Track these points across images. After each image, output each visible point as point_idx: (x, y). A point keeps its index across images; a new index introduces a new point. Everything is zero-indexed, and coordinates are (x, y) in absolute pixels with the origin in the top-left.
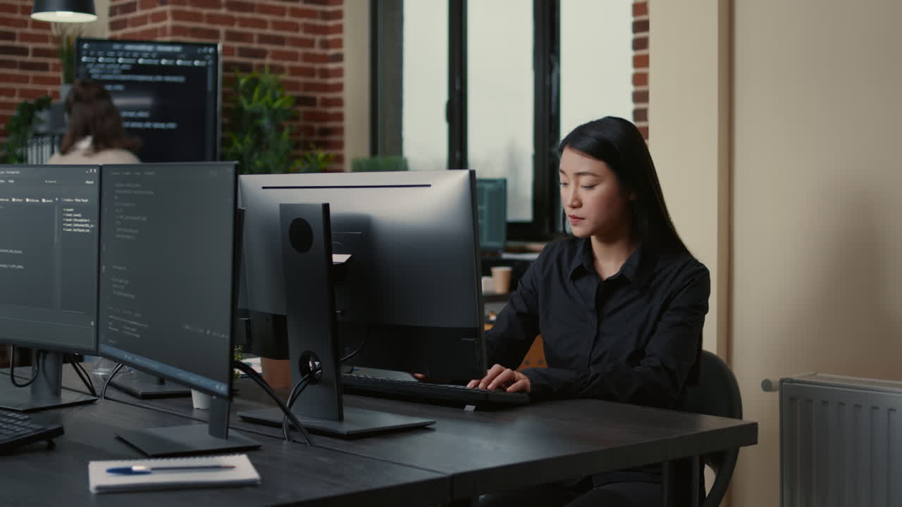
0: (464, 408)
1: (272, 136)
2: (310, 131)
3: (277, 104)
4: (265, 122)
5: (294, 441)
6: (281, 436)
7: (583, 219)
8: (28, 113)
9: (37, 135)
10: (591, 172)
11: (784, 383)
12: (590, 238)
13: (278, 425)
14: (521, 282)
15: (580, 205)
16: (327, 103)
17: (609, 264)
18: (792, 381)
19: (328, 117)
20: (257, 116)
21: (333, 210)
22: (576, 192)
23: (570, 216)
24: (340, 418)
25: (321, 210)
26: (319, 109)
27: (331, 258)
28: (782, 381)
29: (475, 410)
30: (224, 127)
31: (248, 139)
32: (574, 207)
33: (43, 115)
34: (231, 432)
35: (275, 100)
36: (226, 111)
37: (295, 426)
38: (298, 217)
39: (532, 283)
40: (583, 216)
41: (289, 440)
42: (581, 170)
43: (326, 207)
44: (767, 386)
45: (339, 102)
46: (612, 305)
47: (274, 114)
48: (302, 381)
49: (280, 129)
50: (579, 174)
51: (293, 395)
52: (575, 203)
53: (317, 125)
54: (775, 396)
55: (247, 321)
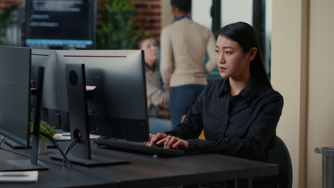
0: (153, 156)
1: (122, 24)
2: (144, 21)
3: (125, 8)
4: (119, 17)
5: (66, 167)
6: (62, 165)
7: (226, 69)
8: (8, 12)
9: (12, 23)
10: (230, 46)
11: (324, 149)
12: (229, 79)
13: (60, 160)
14: (197, 100)
15: (225, 62)
16: (153, 7)
17: (236, 90)
18: (328, 148)
19: (152, 14)
20: (115, 14)
21: (86, 67)
22: (223, 56)
23: (220, 68)
24: (90, 158)
25: (81, 67)
26: (149, 10)
27: (85, 88)
28: (323, 148)
29: (157, 157)
30: (98, 19)
31: (110, 26)
32: (222, 63)
33: (15, 13)
34: (39, 162)
35: (124, 5)
36: (99, 12)
37: (66, 161)
38: (73, 70)
39: (201, 101)
40: (226, 68)
41: (64, 167)
42: (226, 46)
43: (83, 66)
44: (317, 151)
45: (159, 7)
46: (236, 109)
47: (123, 13)
48: (74, 142)
49: (126, 20)
50: (225, 48)
51: (69, 148)
52: (222, 61)
53: (148, 18)
54: (320, 155)
55: (59, 115)
